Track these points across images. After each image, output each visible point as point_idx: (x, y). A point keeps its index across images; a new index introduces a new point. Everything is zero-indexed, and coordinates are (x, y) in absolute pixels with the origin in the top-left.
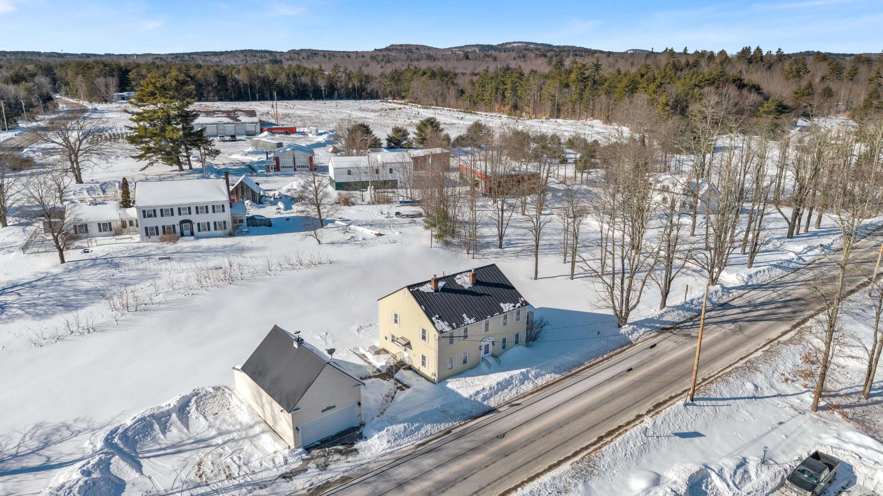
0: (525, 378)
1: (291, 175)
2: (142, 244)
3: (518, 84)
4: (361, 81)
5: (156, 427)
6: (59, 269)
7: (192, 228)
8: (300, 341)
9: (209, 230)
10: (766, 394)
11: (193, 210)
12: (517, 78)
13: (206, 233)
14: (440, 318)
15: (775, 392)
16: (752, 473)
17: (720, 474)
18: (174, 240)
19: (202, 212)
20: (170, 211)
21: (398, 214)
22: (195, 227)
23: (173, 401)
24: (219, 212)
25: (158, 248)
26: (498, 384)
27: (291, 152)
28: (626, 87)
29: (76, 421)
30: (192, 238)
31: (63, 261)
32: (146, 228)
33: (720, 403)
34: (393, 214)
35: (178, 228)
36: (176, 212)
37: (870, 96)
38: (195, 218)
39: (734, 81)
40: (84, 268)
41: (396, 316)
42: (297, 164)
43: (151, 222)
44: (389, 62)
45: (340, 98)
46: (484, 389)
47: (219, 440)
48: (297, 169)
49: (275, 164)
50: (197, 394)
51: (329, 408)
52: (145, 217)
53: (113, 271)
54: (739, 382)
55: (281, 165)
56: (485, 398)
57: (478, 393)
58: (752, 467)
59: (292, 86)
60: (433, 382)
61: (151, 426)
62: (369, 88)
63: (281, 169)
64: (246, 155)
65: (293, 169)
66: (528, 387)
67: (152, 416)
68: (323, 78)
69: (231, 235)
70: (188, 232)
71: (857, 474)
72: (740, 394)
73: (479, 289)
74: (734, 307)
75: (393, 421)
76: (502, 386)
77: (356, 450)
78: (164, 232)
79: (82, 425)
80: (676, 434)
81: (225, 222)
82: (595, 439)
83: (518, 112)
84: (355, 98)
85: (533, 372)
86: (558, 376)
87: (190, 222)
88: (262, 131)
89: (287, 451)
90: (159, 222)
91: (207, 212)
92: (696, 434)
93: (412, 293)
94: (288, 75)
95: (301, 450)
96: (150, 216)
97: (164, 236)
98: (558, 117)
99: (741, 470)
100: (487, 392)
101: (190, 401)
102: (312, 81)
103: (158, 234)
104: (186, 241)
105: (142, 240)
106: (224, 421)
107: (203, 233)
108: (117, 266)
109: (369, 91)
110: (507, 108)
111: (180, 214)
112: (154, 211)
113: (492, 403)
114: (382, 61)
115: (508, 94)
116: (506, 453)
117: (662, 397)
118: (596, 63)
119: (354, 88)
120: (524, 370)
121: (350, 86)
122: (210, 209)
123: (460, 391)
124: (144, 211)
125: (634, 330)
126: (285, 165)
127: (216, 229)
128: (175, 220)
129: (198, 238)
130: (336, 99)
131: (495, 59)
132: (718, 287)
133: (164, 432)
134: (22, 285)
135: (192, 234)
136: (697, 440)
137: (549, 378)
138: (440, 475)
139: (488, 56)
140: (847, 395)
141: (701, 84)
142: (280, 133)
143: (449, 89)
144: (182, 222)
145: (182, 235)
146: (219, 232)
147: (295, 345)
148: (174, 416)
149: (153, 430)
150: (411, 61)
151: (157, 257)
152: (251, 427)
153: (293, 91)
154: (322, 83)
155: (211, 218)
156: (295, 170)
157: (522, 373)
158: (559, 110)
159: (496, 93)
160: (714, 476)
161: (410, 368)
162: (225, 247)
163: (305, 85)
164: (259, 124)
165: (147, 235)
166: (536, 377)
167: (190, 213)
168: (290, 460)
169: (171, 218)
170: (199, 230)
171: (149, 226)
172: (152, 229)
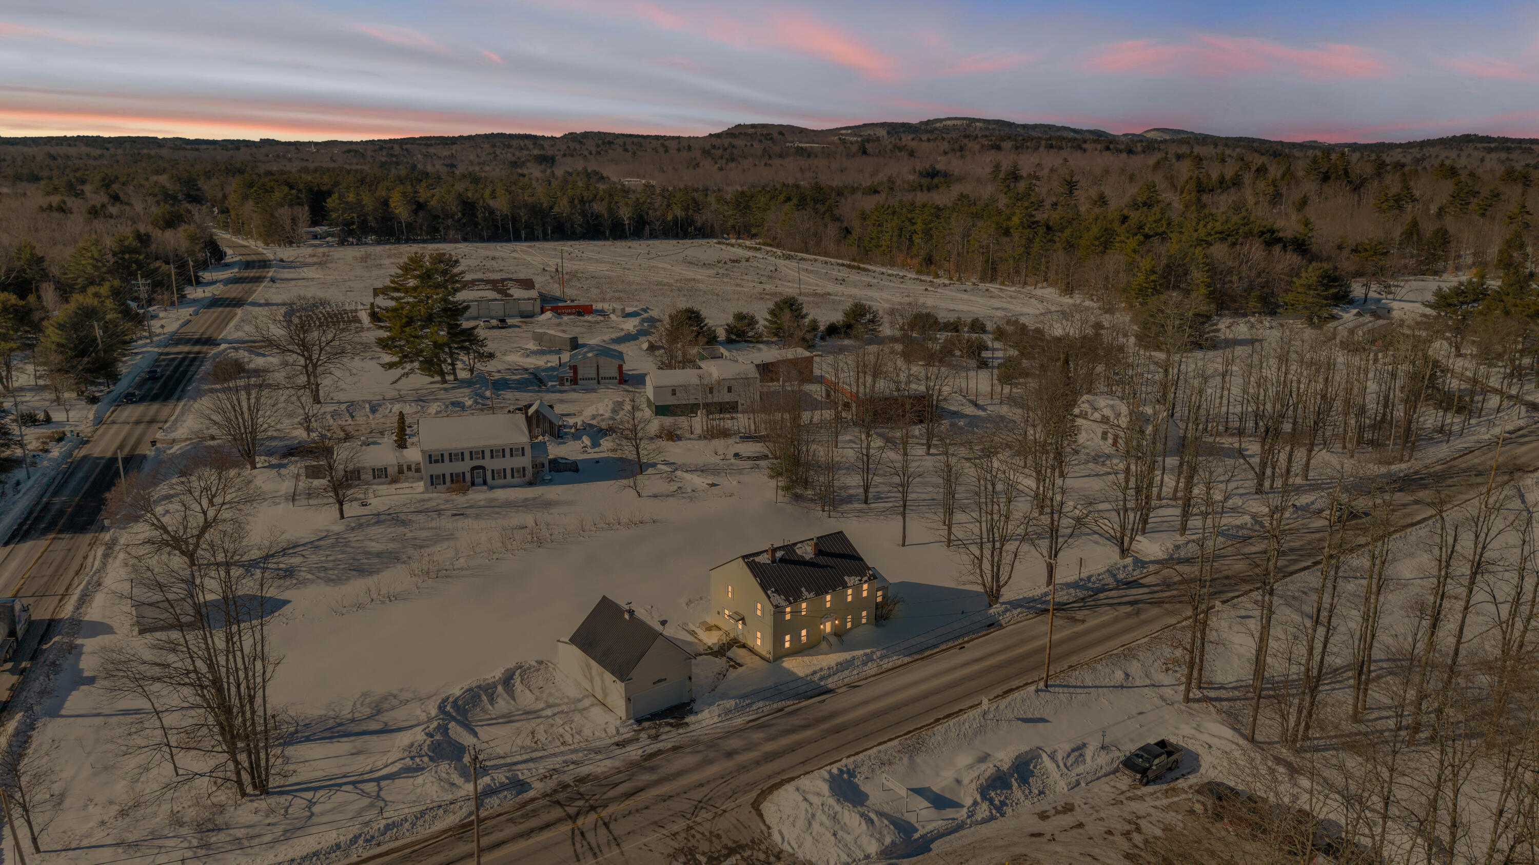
0: (868, 659)
1: (593, 390)
2: (427, 496)
3: (932, 225)
4: (686, 209)
5: (484, 698)
6: (339, 527)
7: (485, 475)
8: (631, 612)
9: (505, 478)
10: (1138, 684)
11: (487, 454)
13: (502, 482)
14: (776, 591)
15: (1148, 682)
16: (1088, 757)
17: (1052, 757)
18: (464, 491)
19: (498, 456)
20: (458, 456)
21: (736, 454)
22: (489, 475)
23: (497, 673)
24: (517, 455)
25: (447, 501)
26: (838, 664)
27: (593, 358)
28: (1096, 239)
29: (401, 690)
30: (485, 488)
31: (342, 517)
32: (432, 476)
33: (1079, 690)
34: (730, 456)
35: (468, 477)
36: (467, 456)
38: (490, 464)
39: (1262, 233)
40: (368, 525)
42: (602, 375)
43: (438, 469)
44: (733, 160)
45: (653, 236)
46: (821, 669)
47: (549, 712)
48: (602, 382)
49: (571, 374)
50: (521, 667)
51: (660, 681)
52: (429, 461)
53: (402, 529)
54: (1108, 670)
55: (579, 376)
56: (822, 678)
57: (815, 673)
58: (1089, 753)
59: (579, 219)
60: (768, 661)
61: (479, 697)
62: (699, 219)
63: (580, 383)
64: (528, 356)
65: (596, 382)
66: (871, 668)
67: (479, 687)
68: (627, 204)
69: (531, 484)
70: (481, 480)
71: (1203, 763)
72: (1107, 682)
73: (822, 560)
74: (1143, 586)
75: (724, 696)
76: (842, 666)
77: (687, 724)
78: (452, 481)
79: (409, 695)
80: (1019, 719)
81: (524, 468)
82: (930, 721)
83: (933, 267)
84: (676, 237)
85: (878, 654)
86: (906, 660)
87: (483, 468)
88: (543, 311)
89: (618, 722)
90: (447, 468)
91: (504, 456)
92: (1043, 720)
93: (747, 563)
94: (572, 201)
95: (632, 721)
96: (437, 461)
97: (454, 486)
98: (992, 280)
99: (1077, 754)
100: (825, 672)
101: (514, 674)
102: (610, 210)
103: (444, 483)
104: (479, 492)
105: (427, 490)
106: (550, 694)
107: (498, 482)
108: (404, 523)
109: (699, 224)
110: (916, 261)
111: (471, 459)
112: (442, 455)
113: (830, 683)
114: (722, 157)
115: (917, 239)
116: (836, 730)
117: (1015, 683)
119: (675, 219)
120: (868, 651)
121: (670, 218)
122: (508, 453)
123: (796, 670)
124: (430, 456)
125: (1006, 610)
126: (586, 377)
127: (513, 477)
128: (465, 466)
129: (492, 488)
130: (647, 239)
131: (912, 154)
132: (1129, 560)
133: (492, 704)
134: (304, 545)
135: (485, 483)
136: (1041, 725)
137: (896, 660)
138: (770, 747)
139: (900, 149)
140: (1235, 688)
141: (1210, 239)
142: (569, 314)
143: (826, 226)
144: (474, 469)
145: (473, 484)
146: (517, 480)
147: (627, 616)
148: (500, 688)
149: (481, 701)
150: (770, 157)
151: (449, 513)
152: (580, 700)
153: (580, 225)
154: (625, 214)
155: (508, 463)
156: (599, 383)
157: (866, 655)
158: (994, 270)
159: (900, 236)
160: (1045, 756)
161: (744, 646)
162: (526, 500)
163: (598, 216)
164: (538, 301)
165: (432, 484)
166: (882, 658)
167: (483, 458)
168: (622, 730)
169: (460, 463)
170: (493, 478)
171: (435, 473)
172: (438, 477)
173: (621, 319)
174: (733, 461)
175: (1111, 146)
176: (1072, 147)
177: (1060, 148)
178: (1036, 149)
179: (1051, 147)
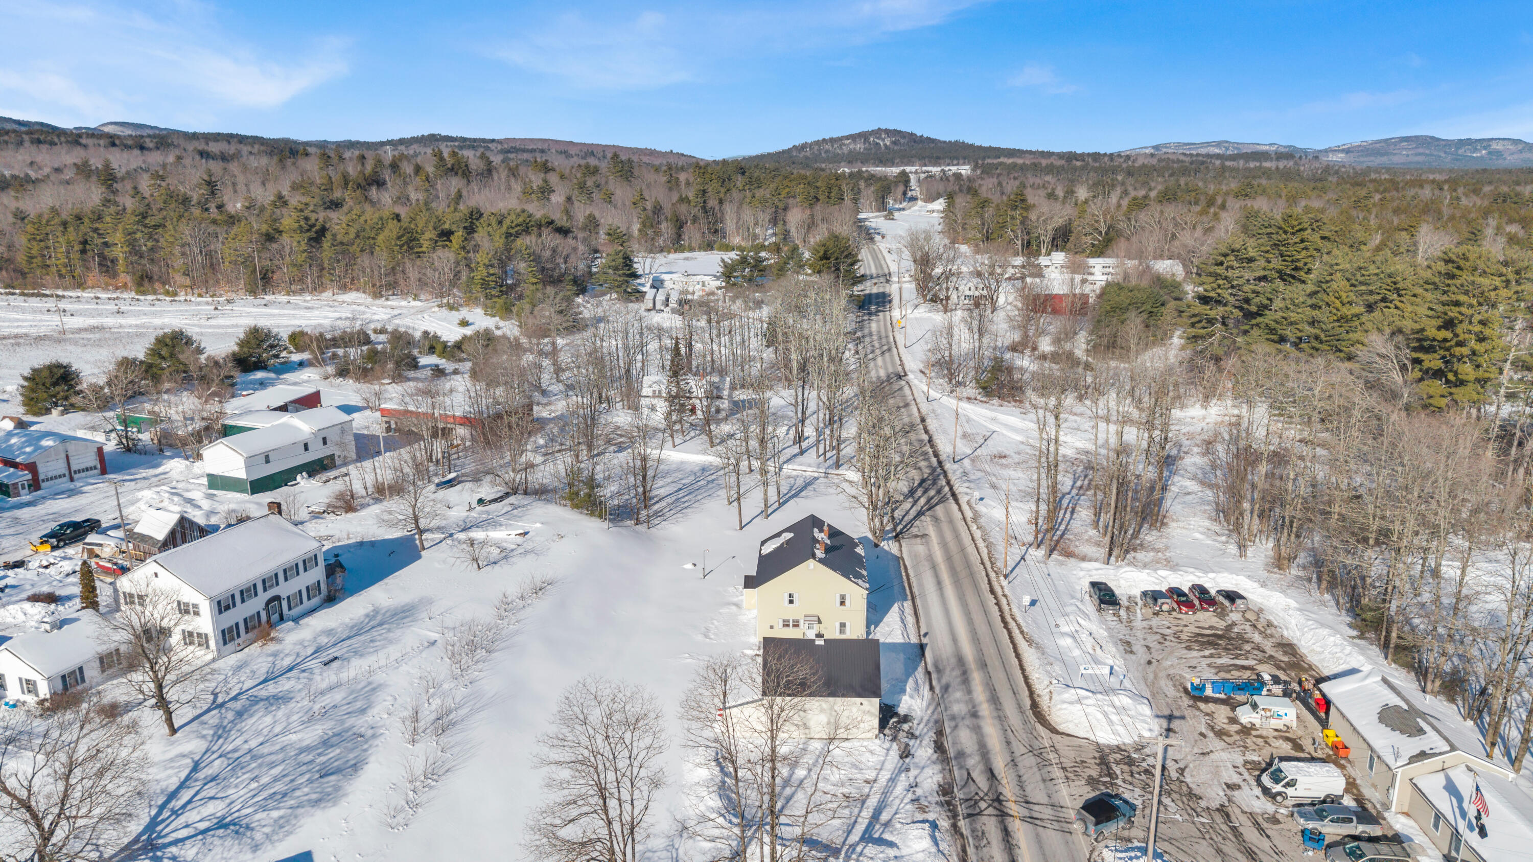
2: (230, 661)
6: (192, 744)
7: (281, 609)
8: (821, 638)
9: (301, 603)
11: (281, 577)
13: (301, 609)
14: (855, 575)
19: (292, 576)
20: (248, 592)
21: (481, 501)
22: (285, 604)
24: (311, 568)
27: (61, 447)
30: (290, 623)
31: (173, 730)
32: (223, 632)
34: (473, 503)
35: (264, 616)
36: (260, 588)
38: (285, 589)
40: (232, 723)
41: (791, 596)
42: (74, 467)
43: (230, 619)
46: (899, 631)
48: (76, 476)
49: (30, 477)
52: (220, 612)
53: (293, 706)
55: (41, 477)
56: (909, 638)
57: (902, 636)
63: (43, 485)
65: (67, 478)
66: (911, 619)
69: (331, 599)
70: (276, 617)
73: (835, 542)
76: (903, 621)
77: (907, 716)
78: (247, 628)
81: (319, 582)
83: (160, 286)
85: (900, 605)
86: (910, 602)
87: (277, 598)
90: (240, 613)
91: (298, 574)
96: (227, 608)
97: (250, 635)
100: (904, 633)
103: (239, 636)
104: (285, 631)
105: (220, 653)
110: (126, 279)
111: (265, 590)
112: (233, 596)
113: (915, 640)
120: (897, 606)
122: (301, 567)
124: (219, 603)
126: (50, 474)
127: (309, 599)
128: (256, 605)
129: (296, 620)
135: (282, 618)
144: (268, 603)
145: (270, 624)
146: (316, 601)
147: (820, 642)
151: (315, 664)
155: (303, 581)
156: (72, 480)
158: (267, 279)
165: (225, 643)
166: (904, 608)
167: (277, 583)
169: (255, 600)
170: (290, 608)
171: (226, 626)
172: (230, 629)
177: (53, 144)
178: (20, 143)
179: (39, 142)
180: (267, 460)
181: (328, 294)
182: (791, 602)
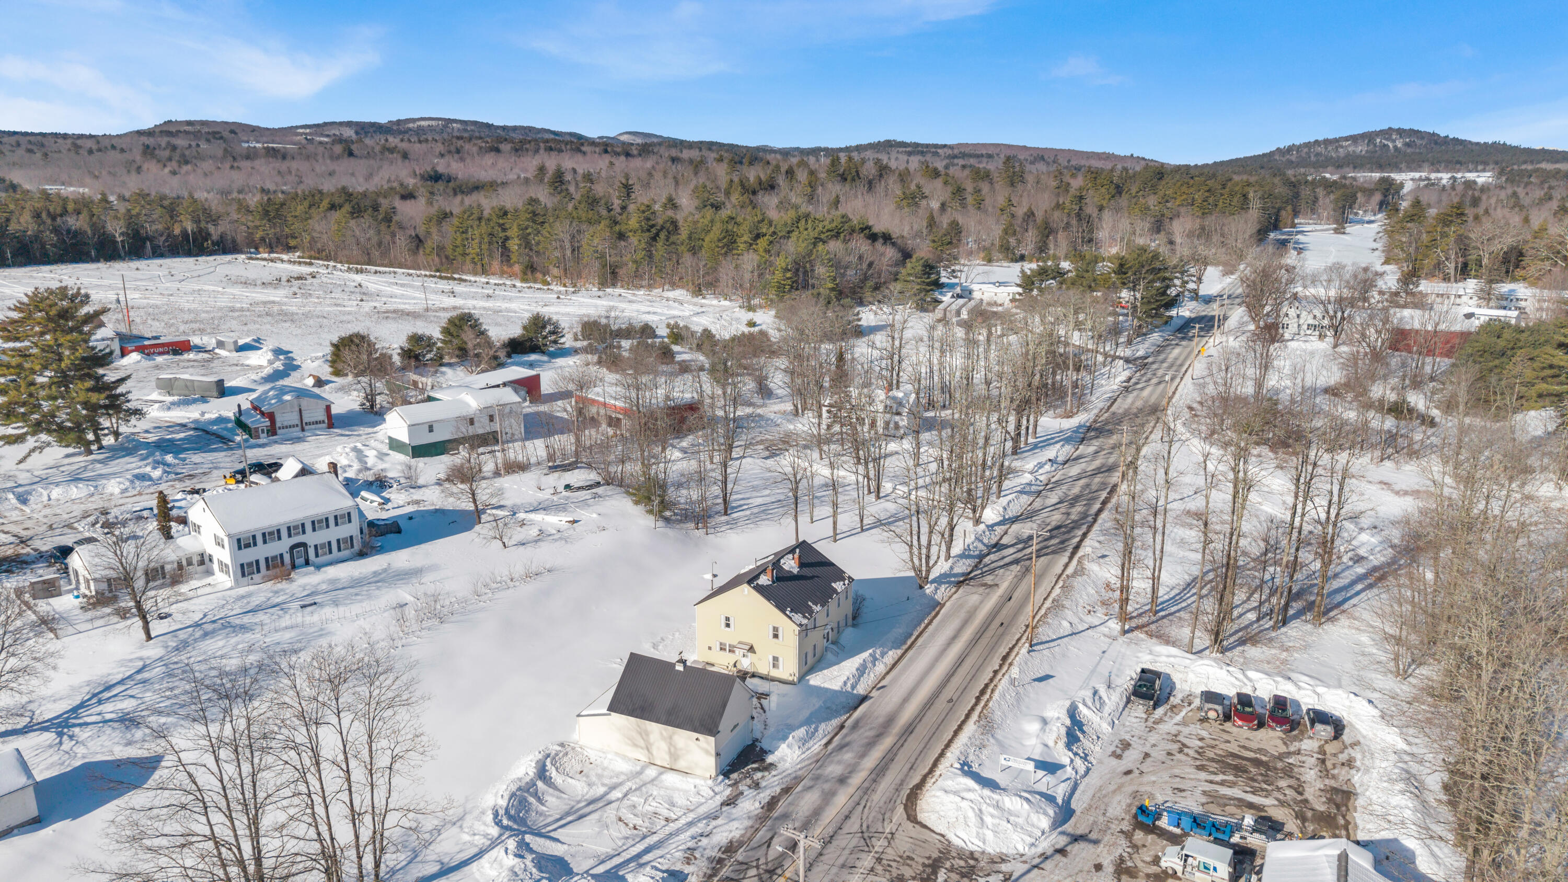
0: (874, 660)
2: (242, 591)
3: (529, 230)
4: (197, 221)
5: (532, 800)
6: (153, 651)
7: (306, 552)
8: (683, 662)
9: (330, 552)
10: (1081, 629)
11: (308, 527)
12: (528, 220)
13: (328, 558)
14: (792, 611)
15: (1087, 626)
16: (1105, 698)
17: (1085, 704)
18: (286, 576)
19: (321, 528)
20: (273, 535)
21: (568, 487)
22: (311, 552)
23: (527, 770)
24: (343, 523)
25: (276, 592)
26: (857, 669)
27: (296, 402)
28: (719, 240)
30: (312, 568)
31: (149, 637)
32: (242, 566)
33: (1052, 644)
34: (561, 488)
35: (287, 558)
36: (284, 533)
37: (1006, 232)
38: (312, 538)
39: (862, 230)
40: (195, 640)
41: (727, 619)
42: (305, 420)
43: (249, 555)
45: (158, 253)
46: (847, 678)
47: (617, 794)
48: (306, 427)
49: (268, 424)
50: (548, 756)
51: (735, 727)
52: (240, 548)
53: (248, 636)
54: (1056, 622)
55: (278, 425)
56: (853, 687)
57: (845, 683)
58: (1103, 692)
59: (50, 237)
60: (791, 683)
61: (526, 801)
62: (215, 232)
63: (279, 432)
65: (299, 429)
66: (880, 668)
67: (519, 789)
68: (116, 218)
69: (362, 555)
70: (302, 560)
71: (1175, 680)
72: (1062, 634)
73: (807, 572)
74: (1006, 547)
75: (792, 728)
76: (862, 670)
77: (771, 764)
78: (268, 568)
80: (1035, 680)
81: (351, 537)
82: (974, 701)
83: (539, 275)
84: (189, 254)
85: (878, 652)
86: (899, 652)
87: (304, 545)
89: (710, 782)
90: (261, 552)
91: (328, 526)
92: (1047, 677)
93: (754, 588)
94: (37, 215)
95: (721, 777)
96: (247, 546)
97: (269, 573)
98: (614, 285)
99: (1097, 698)
100: (852, 681)
101: (544, 765)
102: (93, 226)
103: (259, 571)
104: (306, 574)
105: (237, 584)
106: (601, 777)
107: (324, 559)
108: (243, 628)
109: (215, 238)
110: (517, 268)
111: (290, 536)
112: (254, 537)
113: (861, 690)
115: (514, 245)
116: (909, 730)
117: (1003, 651)
118: (624, 181)
119: (185, 233)
120: (871, 651)
121: (177, 231)
122: (332, 522)
123: (826, 685)
124: (239, 540)
125: (936, 589)
126: (285, 424)
127: (339, 550)
128: (282, 546)
129: (319, 567)
130: (149, 258)
131: (405, 156)
132: (982, 527)
133: (543, 804)
134: (121, 682)
135: (307, 563)
136: (1051, 681)
137: (892, 655)
138: (870, 761)
139: (392, 150)
140: (1140, 615)
141: (823, 236)
142: (161, 353)
143: (393, 235)
144: (292, 548)
145: (294, 567)
146: (346, 553)
147: (680, 667)
148: (540, 784)
149: (530, 804)
150: (234, 159)
151: (296, 605)
152: (640, 773)
153: (53, 245)
154: (116, 229)
155: (333, 534)
156: (303, 430)
157: (870, 655)
158: (614, 273)
159: (490, 243)
160: (1081, 706)
161: (754, 676)
163: (76, 234)
164: (117, 341)
165: (243, 575)
166: (883, 655)
167: (304, 532)
168: (717, 789)
169: (278, 543)
170: (317, 555)
171: (245, 561)
172: (250, 565)
173: (235, 354)
174: (564, 493)
175: (609, 149)
176: (572, 149)
177: (560, 151)
178: (537, 151)
179: (551, 149)
180: (431, 429)
181: (657, 291)
182: (728, 625)
